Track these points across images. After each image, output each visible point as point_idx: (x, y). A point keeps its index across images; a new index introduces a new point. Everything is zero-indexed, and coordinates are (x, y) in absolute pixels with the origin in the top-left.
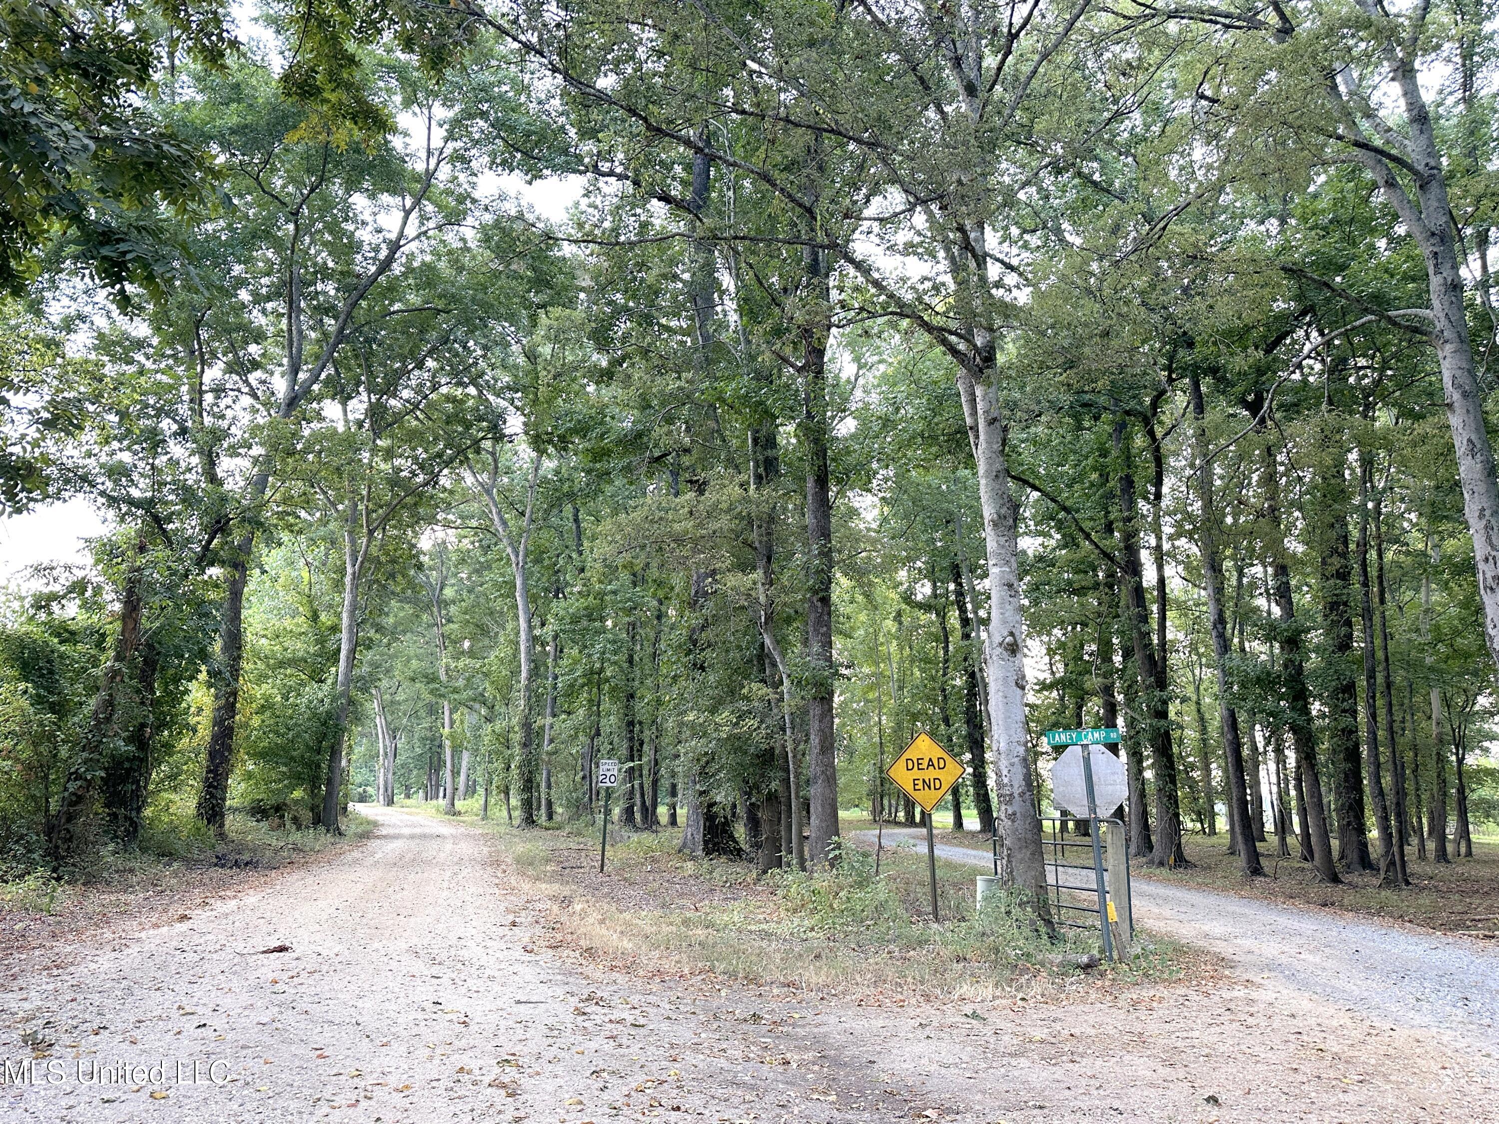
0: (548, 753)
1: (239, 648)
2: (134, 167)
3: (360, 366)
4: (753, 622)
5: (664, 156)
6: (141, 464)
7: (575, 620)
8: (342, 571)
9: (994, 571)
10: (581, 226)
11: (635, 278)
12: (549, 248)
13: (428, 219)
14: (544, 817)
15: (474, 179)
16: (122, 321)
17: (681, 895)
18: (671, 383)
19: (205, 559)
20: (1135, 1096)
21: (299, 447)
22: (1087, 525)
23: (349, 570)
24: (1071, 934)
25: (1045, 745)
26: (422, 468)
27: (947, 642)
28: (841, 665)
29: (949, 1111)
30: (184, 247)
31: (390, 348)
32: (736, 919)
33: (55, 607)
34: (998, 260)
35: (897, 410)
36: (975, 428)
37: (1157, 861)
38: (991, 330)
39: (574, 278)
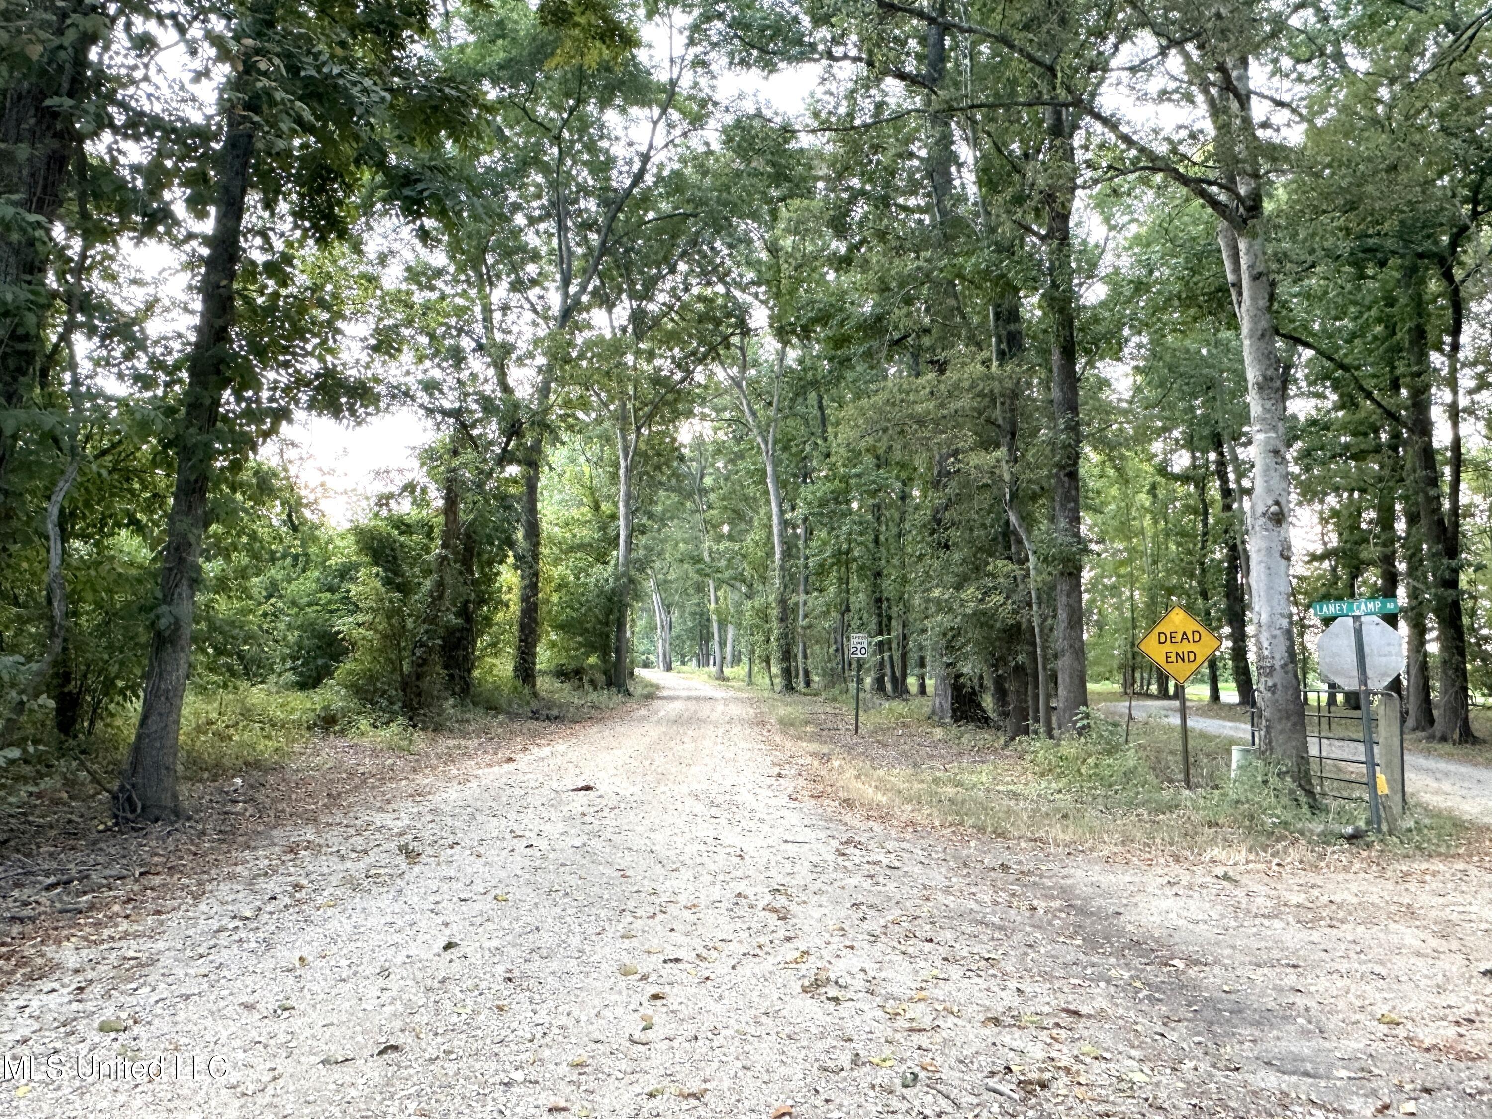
0: (802, 627)
1: (538, 535)
2: (423, 112)
3: (621, 275)
4: (998, 500)
5: (897, 32)
6: (449, 379)
7: (823, 503)
8: (617, 465)
9: (1259, 437)
10: (816, 115)
11: (871, 161)
12: (787, 141)
13: (674, 127)
14: (802, 685)
15: (714, 82)
16: (423, 252)
17: (931, 757)
18: (910, 263)
19: (504, 459)
20: (1400, 964)
21: (574, 354)
22: (1368, 384)
23: (623, 464)
24: (1334, 805)
25: (1313, 618)
26: (679, 366)
27: (1206, 513)
28: (1091, 541)
29: (1197, 963)
30: (469, 181)
31: (647, 256)
32: (984, 780)
33: (392, 503)
34: (1266, 97)
35: (1151, 272)
36: (1238, 285)
37: (1438, 734)
38: (1256, 175)
39: (811, 168)
